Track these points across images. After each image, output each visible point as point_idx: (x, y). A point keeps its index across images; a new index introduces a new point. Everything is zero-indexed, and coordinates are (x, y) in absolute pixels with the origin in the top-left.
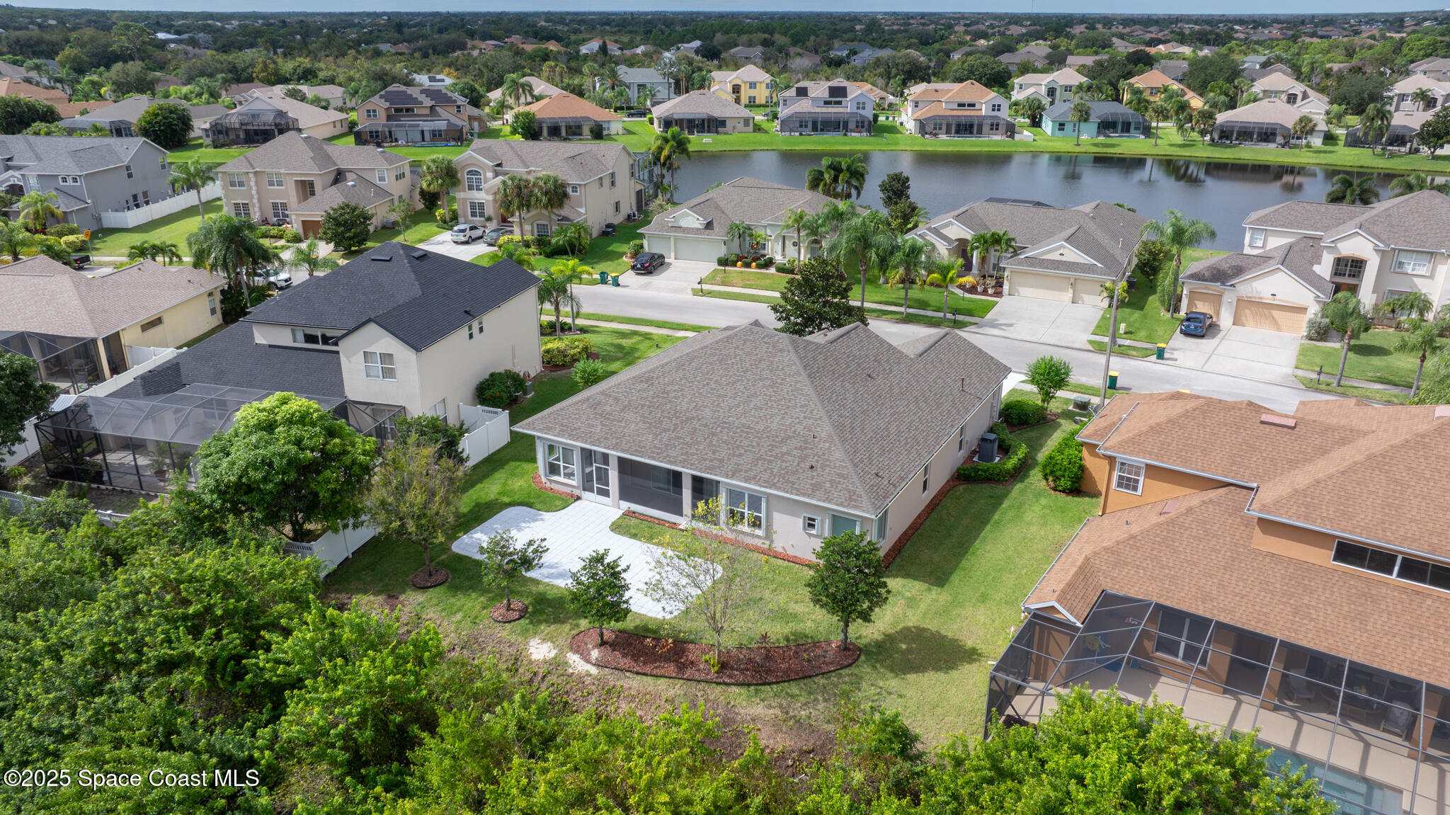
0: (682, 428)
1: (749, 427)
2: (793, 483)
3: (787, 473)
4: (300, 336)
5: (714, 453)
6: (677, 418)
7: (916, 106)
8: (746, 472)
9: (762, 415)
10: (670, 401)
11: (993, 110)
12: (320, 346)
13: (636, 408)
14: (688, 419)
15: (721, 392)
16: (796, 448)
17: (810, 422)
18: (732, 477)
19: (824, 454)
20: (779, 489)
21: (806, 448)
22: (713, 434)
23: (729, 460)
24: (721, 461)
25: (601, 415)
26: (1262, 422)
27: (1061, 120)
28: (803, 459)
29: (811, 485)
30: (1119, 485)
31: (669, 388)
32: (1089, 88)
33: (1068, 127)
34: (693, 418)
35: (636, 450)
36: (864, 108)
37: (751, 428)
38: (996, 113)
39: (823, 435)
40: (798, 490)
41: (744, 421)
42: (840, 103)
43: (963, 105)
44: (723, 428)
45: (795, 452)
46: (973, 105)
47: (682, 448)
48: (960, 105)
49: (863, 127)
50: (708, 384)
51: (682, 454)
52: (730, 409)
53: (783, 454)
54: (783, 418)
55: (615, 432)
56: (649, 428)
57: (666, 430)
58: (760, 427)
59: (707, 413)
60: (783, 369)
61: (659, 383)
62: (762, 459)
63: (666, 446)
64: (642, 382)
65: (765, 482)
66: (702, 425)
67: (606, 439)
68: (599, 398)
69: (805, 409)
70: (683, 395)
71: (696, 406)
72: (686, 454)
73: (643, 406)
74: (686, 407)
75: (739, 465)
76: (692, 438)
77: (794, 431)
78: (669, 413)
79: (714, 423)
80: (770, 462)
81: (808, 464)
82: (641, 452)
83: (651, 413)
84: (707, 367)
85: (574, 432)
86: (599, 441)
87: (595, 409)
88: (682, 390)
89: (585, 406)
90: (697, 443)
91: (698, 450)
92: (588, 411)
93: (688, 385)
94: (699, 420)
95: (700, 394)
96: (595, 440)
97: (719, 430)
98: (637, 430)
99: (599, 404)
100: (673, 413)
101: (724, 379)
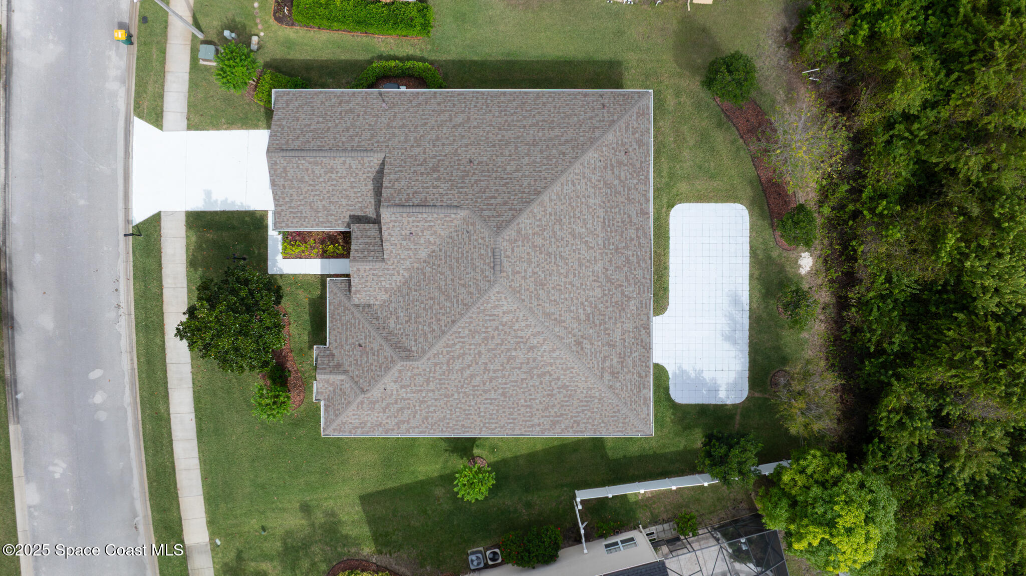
0: (618, 280)
1: (604, 222)
2: (642, 162)
3: (635, 172)
5: (632, 240)
6: (609, 290)
8: (641, 205)
9: (590, 217)
10: (596, 307)
13: (609, 334)
14: (609, 280)
15: (576, 266)
16: (613, 173)
17: (587, 171)
18: (648, 214)
19: (613, 148)
20: (648, 172)
21: (611, 165)
22: (617, 249)
23: (635, 224)
24: (637, 229)
25: (622, 362)
28: (620, 163)
29: (639, 148)
31: (583, 317)
34: (607, 277)
35: (646, 308)
37: (604, 219)
39: (596, 156)
40: (645, 157)
41: (599, 229)
44: (609, 244)
45: (617, 172)
47: (635, 269)
50: (570, 283)
51: (640, 266)
52: (592, 248)
53: (621, 181)
54: (589, 197)
55: (635, 337)
56: (624, 309)
57: (623, 293)
58: (602, 213)
59: (598, 267)
60: (540, 220)
61: (580, 331)
62: (629, 197)
63: (635, 284)
64: (582, 349)
65: (646, 185)
66: (611, 265)
67: (642, 342)
68: (607, 376)
69: (576, 182)
70: (586, 300)
71: (594, 281)
72: (638, 263)
73: (606, 329)
74: (598, 290)
75: (637, 214)
76: (624, 266)
77: (599, 181)
78: (607, 301)
79: (607, 254)
80: (629, 190)
81: (624, 158)
82: (646, 303)
83: (610, 318)
84: (553, 295)
85: (643, 374)
86: (644, 347)
87: (618, 373)
88: (582, 303)
89: (618, 385)
90: (627, 259)
91: (633, 255)
92: (621, 377)
93: (575, 301)
94: (607, 270)
95: (582, 284)
96: (646, 349)
97: (611, 247)
98: (629, 319)
99: (612, 373)
100: (605, 298)
101: (562, 271)
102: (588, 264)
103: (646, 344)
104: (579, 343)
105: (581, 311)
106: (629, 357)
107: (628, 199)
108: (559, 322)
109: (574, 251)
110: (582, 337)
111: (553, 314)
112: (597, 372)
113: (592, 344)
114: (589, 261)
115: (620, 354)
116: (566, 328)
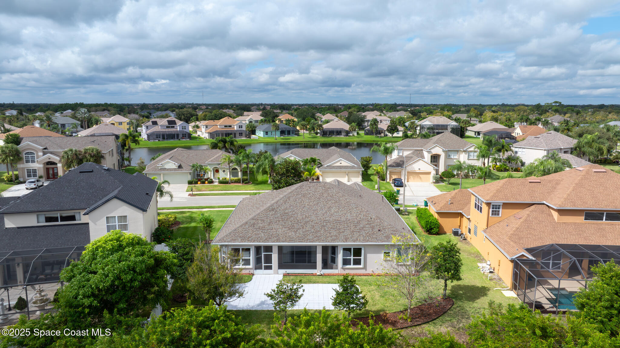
0: (306, 227)
1: (338, 220)
2: (376, 238)
3: (370, 234)
4: (42, 219)
5: (330, 233)
6: (300, 223)
7: (207, 128)
8: (351, 238)
9: (340, 214)
10: (291, 217)
11: (240, 128)
12: (59, 223)
13: (276, 222)
14: (306, 222)
15: (314, 209)
16: (366, 224)
17: (364, 213)
18: (346, 241)
19: (380, 224)
20: (372, 241)
21: (371, 224)
22: (324, 226)
23: (339, 235)
24: (336, 236)
25: (259, 228)
26: (530, 182)
27: (267, 131)
28: (373, 228)
29: (384, 237)
30: (492, 214)
31: (287, 211)
32: (265, 121)
33: (269, 133)
34: (308, 222)
35: (290, 240)
36: (185, 129)
37: (340, 220)
38: (241, 129)
39: (374, 217)
40: (380, 240)
41: (334, 218)
42: (174, 127)
43: (227, 126)
44: (327, 223)
45: (367, 226)
46: (231, 126)
47: (312, 235)
48: (225, 126)
49: (185, 137)
50: (305, 206)
51: (315, 237)
52: (323, 215)
53: (363, 228)
54: (351, 214)
55: (272, 234)
56: (289, 229)
57: (299, 229)
58: (343, 219)
59: (313, 217)
61: (280, 210)
62: (354, 232)
63: (304, 235)
64: (270, 211)
65: (363, 240)
66: (315, 223)
67: (270, 238)
68: (252, 222)
69: (358, 209)
70: (295, 213)
71: (306, 216)
72: (317, 236)
73: (279, 221)
74: (301, 217)
75: (346, 236)
76: (314, 230)
77: (360, 218)
78: (294, 221)
79: (320, 221)
80: (359, 232)
81: (376, 229)
82: (293, 240)
83: (285, 223)
84: (299, 200)
85: (250, 239)
86: (266, 239)
87: (254, 226)
88: (294, 211)
89: (247, 226)
90: (319, 231)
91: (321, 234)
92: (250, 228)
93: (295, 208)
94: (312, 222)
95: (304, 211)
96: (265, 240)
97: (325, 224)
98: (284, 232)
99: (254, 224)
100: (296, 221)
101: (311, 203)
102: (315, 213)
103: (268, 240)
104: (273, 210)
105: (290, 210)
106: (262, 232)
107: (353, 231)
108: (285, 202)
109: (321, 208)
110: (276, 211)
111: (289, 200)
112: (256, 217)
113: (272, 215)
114: (316, 214)
115: (264, 227)
116: (281, 205)
